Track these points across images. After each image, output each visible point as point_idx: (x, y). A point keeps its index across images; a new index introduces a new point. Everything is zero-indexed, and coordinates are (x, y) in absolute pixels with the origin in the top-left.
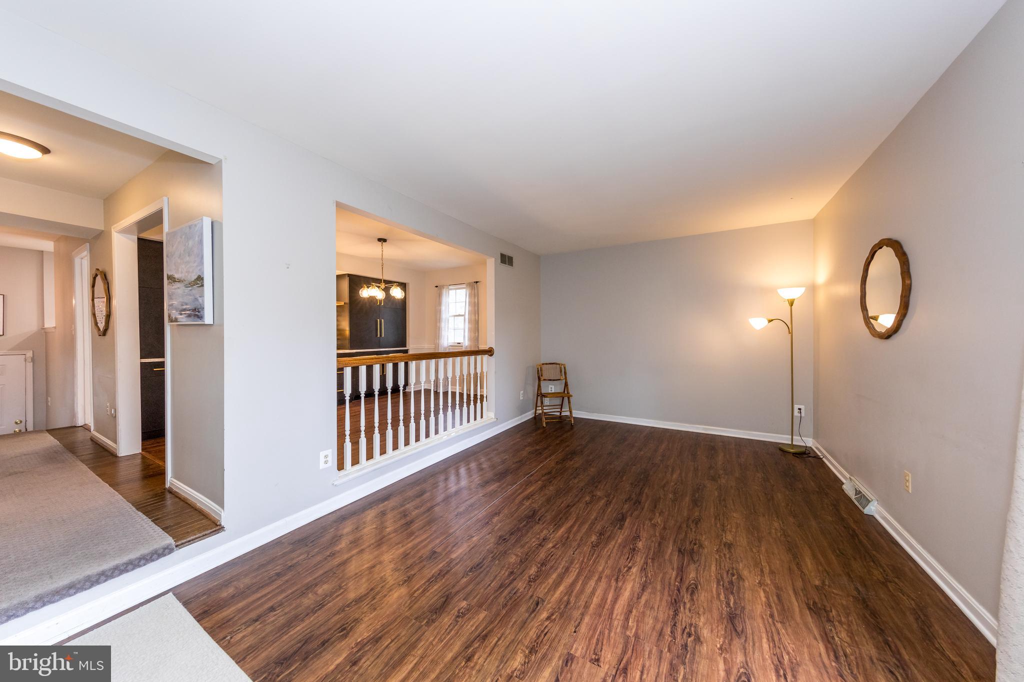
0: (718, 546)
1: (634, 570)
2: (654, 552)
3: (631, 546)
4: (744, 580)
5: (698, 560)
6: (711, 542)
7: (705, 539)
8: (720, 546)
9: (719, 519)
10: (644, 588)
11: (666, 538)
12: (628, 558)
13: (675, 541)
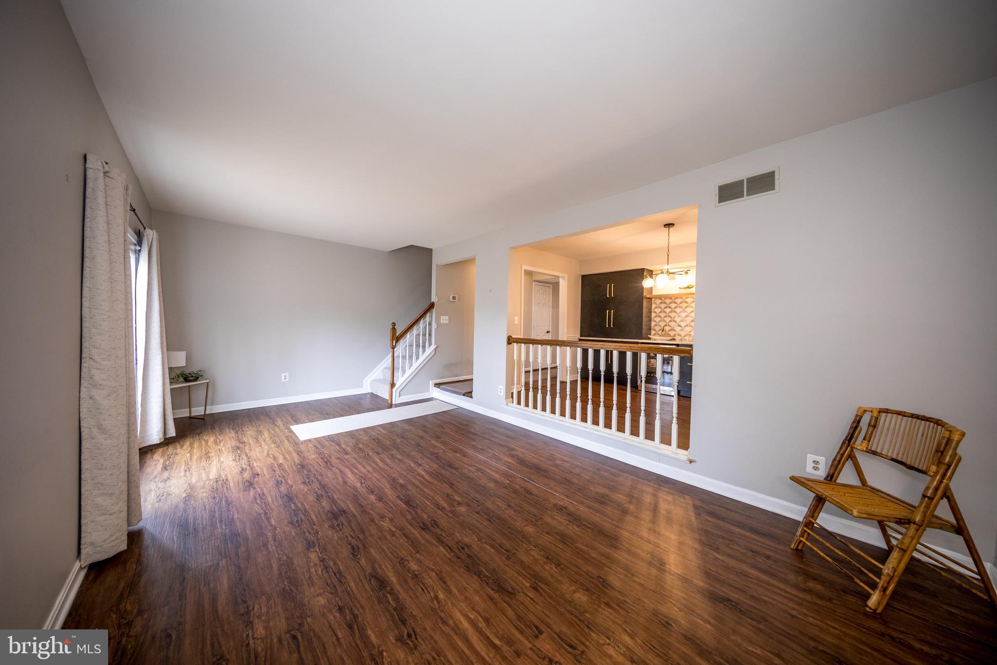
0: (319, 537)
1: (359, 485)
2: (359, 499)
3: (376, 493)
4: (288, 523)
5: (327, 514)
6: (327, 537)
7: (333, 536)
8: (318, 539)
9: (335, 575)
10: (345, 482)
11: (362, 513)
12: (369, 486)
13: (354, 516)
